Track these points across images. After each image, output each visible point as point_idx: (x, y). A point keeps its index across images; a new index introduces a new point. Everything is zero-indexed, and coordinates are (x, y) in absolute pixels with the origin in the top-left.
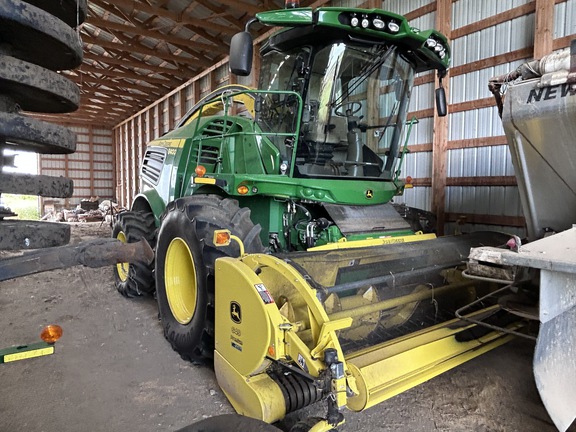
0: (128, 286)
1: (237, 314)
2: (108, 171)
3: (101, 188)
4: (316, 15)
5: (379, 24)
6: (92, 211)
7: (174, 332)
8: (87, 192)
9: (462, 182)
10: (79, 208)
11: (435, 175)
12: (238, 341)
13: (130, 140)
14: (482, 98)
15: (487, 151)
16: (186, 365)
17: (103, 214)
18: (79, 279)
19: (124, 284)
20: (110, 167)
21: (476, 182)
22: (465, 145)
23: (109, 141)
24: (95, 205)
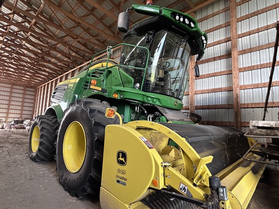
0: (37, 155)
1: (123, 159)
2: (31, 107)
3: (26, 114)
4: (161, 11)
5: (187, 21)
6: (19, 124)
7: (67, 178)
8: (18, 116)
9: (203, 108)
10: (13, 123)
11: (191, 104)
12: (123, 178)
13: (44, 93)
14: (209, 73)
15: (213, 95)
16: (74, 200)
17: (25, 126)
18: (7, 153)
19: (34, 154)
20: (32, 105)
21: (209, 107)
22: (203, 92)
23: (33, 93)
24: (22, 122)
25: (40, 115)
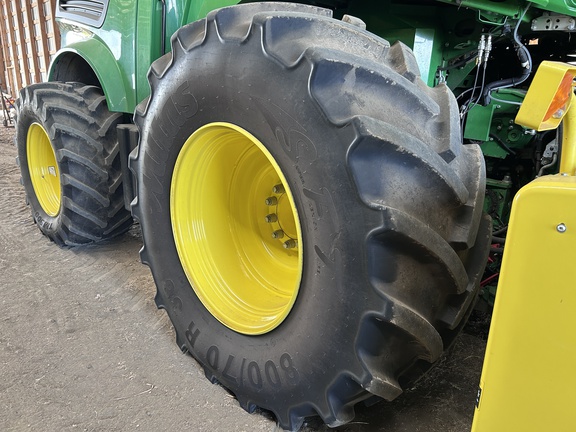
19: (54, 222)
25: (34, 82)
